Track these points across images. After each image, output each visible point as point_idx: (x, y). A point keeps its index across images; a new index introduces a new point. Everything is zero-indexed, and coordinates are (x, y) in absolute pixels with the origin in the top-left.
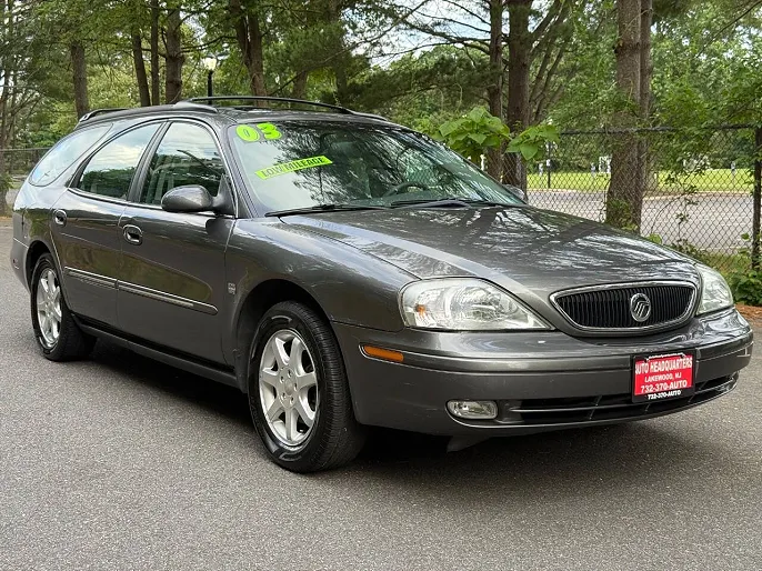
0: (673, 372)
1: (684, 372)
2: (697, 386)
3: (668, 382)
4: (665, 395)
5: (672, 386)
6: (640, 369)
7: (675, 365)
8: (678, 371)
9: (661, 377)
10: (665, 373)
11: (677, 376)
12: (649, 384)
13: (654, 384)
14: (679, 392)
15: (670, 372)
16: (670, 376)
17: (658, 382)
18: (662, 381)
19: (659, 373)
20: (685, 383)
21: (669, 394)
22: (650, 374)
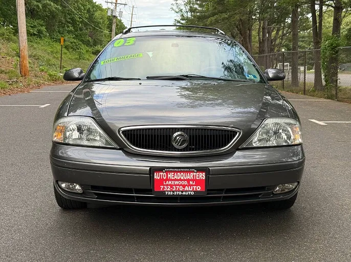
0: (188, 180)
1: (198, 182)
2: (209, 191)
3: (184, 186)
4: (180, 193)
5: (187, 189)
6: (158, 176)
7: (190, 176)
8: (193, 180)
9: (177, 183)
10: (180, 180)
11: (191, 183)
12: (167, 185)
13: (171, 186)
14: (192, 193)
15: (184, 180)
16: (185, 183)
17: (175, 185)
18: (178, 185)
19: (176, 180)
20: (199, 188)
21: (184, 193)
22: (167, 179)
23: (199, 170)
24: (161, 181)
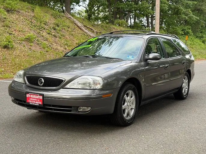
0: (37, 99)
1: (40, 100)
5: (36, 102)
6: (28, 96)
7: (38, 97)
8: (39, 99)
9: (33, 99)
10: (34, 98)
11: (38, 100)
12: (30, 100)
14: (38, 105)
15: (36, 99)
16: (36, 100)
17: (33, 100)
18: (34, 100)
19: (33, 98)
20: (40, 103)
21: (35, 104)
22: (31, 98)
23: (41, 95)
24: (29, 98)
